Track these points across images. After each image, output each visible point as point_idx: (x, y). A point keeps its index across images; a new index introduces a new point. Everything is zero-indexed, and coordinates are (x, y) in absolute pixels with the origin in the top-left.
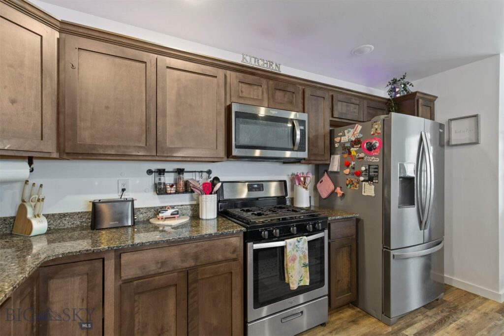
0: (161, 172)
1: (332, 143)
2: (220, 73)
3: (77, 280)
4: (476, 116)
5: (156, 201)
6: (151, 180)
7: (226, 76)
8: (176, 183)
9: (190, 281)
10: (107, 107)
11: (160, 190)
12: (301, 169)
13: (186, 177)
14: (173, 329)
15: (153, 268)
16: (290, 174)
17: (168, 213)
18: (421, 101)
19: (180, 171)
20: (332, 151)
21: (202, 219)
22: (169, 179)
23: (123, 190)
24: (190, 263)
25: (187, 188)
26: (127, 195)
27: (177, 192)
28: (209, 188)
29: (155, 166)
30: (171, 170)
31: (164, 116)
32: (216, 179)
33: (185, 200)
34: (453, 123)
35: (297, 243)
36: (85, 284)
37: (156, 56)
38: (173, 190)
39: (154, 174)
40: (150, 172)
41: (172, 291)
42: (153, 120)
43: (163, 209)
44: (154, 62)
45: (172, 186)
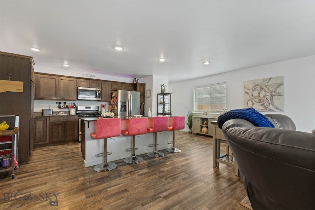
0: (60, 103)
1: (111, 96)
2: (75, 80)
3: (41, 121)
4: (149, 90)
5: (58, 110)
6: (57, 105)
7: (77, 80)
8: (64, 106)
9: (65, 124)
10: (46, 89)
11: (60, 107)
12: (104, 103)
13: (67, 104)
14: (61, 133)
15: (57, 121)
16: (101, 104)
17: (61, 113)
18: (139, 85)
19: (65, 103)
20: (111, 98)
21: (71, 114)
22: (62, 105)
23: (50, 107)
24: (65, 121)
25: (67, 107)
26: (50, 108)
27: (64, 108)
28: (72, 107)
29: (58, 102)
30: (63, 103)
31: (60, 90)
32: (75, 105)
33: (67, 110)
34: (148, 91)
36: (43, 122)
37: (58, 77)
38: (63, 107)
40: (57, 103)
41: (61, 126)
42: (57, 91)
43: (60, 112)
44: (57, 79)
45: (63, 106)
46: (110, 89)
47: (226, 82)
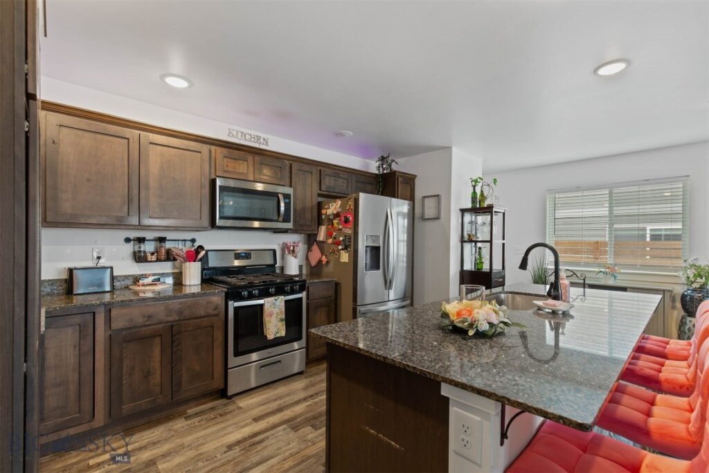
0: (141, 240)
1: (320, 214)
2: (205, 148)
3: (70, 330)
4: (438, 196)
5: (136, 269)
6: (129, 248)
7: (210, 151)
8: (157, 251)
9: (174, 332)
10: (89, 180)
11: (139, 258)
12: (291, 239)
13: (168, 245)
14: (158, 372)
15: (140, 321)
16: (281, 242)
17: (149, 280)
18: (400, 179)
19: (162, 240)
20: (320, 223)
21: (185, 285)
22: (149, 247)
23: (99, 258)
24: (175, 317)
25: (170, 256)
26: (102, 262)
27: (158, 260)
28: (192, 256)
29: (134, 234)
30: (152, 238)
31: (147, 188)
32: (201, 247)
33: (167, 267)
34: (426, 200)
35: (274, 301)
36: (77, 334)
37: (138, 132)
38: (154, 258)
39: (132, 242)
40: (128, 240)
41: (158, 340)
42: (135, 192)
43: (145, 276)
44: (136, 138)
45: (152, 254)
46: (316, 190)
47: (688, 176)
